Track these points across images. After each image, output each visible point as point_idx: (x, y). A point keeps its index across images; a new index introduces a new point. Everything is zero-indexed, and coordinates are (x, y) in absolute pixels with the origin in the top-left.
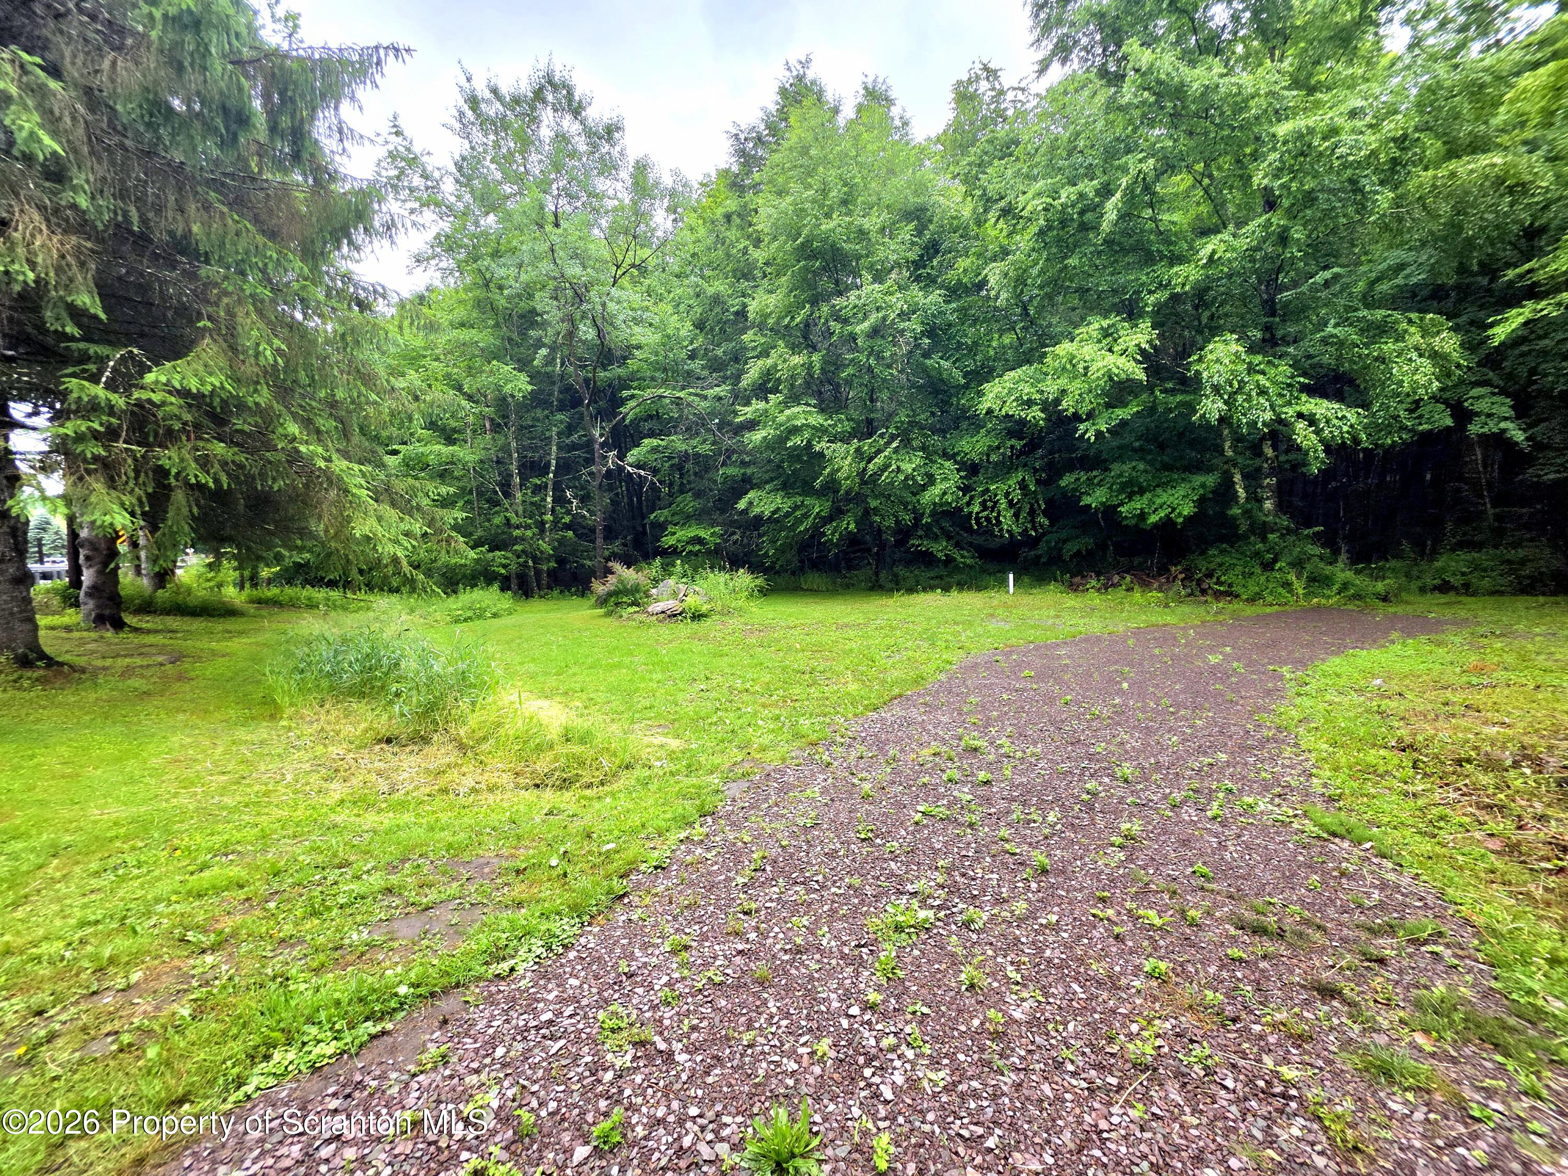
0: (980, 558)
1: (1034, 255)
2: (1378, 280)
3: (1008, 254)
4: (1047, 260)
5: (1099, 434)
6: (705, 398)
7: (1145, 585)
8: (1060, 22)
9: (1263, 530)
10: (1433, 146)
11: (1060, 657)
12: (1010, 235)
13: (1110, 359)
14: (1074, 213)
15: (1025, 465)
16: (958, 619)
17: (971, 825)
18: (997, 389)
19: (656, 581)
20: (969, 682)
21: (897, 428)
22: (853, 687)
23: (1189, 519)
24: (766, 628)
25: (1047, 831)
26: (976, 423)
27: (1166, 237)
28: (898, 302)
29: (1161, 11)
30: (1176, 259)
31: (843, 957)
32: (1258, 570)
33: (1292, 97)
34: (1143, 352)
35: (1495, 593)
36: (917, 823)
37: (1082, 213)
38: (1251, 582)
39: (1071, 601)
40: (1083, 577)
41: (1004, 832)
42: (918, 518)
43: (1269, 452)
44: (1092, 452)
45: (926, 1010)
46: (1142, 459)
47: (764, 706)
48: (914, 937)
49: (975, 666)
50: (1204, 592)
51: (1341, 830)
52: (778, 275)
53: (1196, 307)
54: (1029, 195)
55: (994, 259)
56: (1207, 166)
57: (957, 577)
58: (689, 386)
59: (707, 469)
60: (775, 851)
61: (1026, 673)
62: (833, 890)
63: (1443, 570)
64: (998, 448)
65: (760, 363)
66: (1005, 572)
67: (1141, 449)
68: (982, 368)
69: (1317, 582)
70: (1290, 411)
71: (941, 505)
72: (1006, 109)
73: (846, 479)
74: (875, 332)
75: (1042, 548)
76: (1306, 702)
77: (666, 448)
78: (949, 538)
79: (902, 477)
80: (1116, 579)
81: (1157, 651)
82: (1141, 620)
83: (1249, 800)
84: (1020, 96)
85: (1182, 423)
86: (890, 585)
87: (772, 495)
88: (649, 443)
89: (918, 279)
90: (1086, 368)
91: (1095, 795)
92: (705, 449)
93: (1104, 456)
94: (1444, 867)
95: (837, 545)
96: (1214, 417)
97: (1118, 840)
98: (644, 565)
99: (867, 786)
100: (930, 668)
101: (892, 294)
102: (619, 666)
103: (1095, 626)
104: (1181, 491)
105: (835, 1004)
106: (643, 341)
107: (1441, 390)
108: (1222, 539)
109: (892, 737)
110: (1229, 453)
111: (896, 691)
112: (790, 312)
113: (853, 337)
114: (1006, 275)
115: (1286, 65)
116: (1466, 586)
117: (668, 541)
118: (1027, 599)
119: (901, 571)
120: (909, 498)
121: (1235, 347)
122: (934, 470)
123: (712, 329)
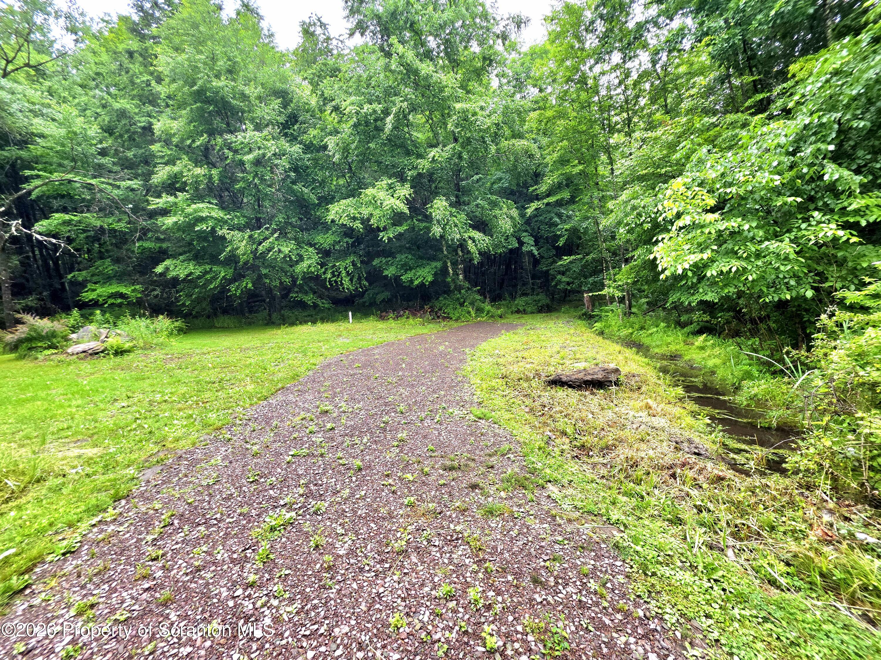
0: (333, 303)
1: (353, 137)
2: (494, 183)
3: (338, 133)
4: (359, 141)
5: (389, 239)
6: (119, 187)
7: (414, 315)
8: (358, 11)
9: (459, 288)
10: (507, 132)
11: (374, 354)
12: (339, 122)
13: (392, 200)
14: (371, 119)
15: (355, 253)
16: (321, 339)
17: (322, 455)
18: (336, 208)
19: (74, 329)
20: (325, 375)
21: (277, 225)
22: (250, 388)
23: (431, 283)
24: (182, 356)
25: (362, 448)
26: (326, 227)
27: (415, 144)
28: (272, 147)
29: (406, 28)
30: (420, 156)
31: (233, 561)
32: (458, 307)
33: (461, 93)
34: (407, 199)
35: (532, 313)
36: (288, 463)
37: (376, 120)
38: (456, 312)
39: (381, 325)
40: (387, 312)
41: (340, 454)
42: (294, 280)
43: (460, 253)
44: (387, 248)
45: (287, 572)
46: (410, 253)
47: (180, 410)
48: (282, 531)
49: (329, 365)
50: (438, 317)
51: (482, 416)
52: (179, 107)
53: (429, 181)
54: (348, 102)
55: (331, 134)
56: (430, 114)
57: (321, 315)
58: (100, 176)
59: (125, 241)
60: (182, 508)
61: (357, 365)
62: (228, 520)
63: (517, 305)
64: (339, 242)
65: (168, 168)
66: (347, 311)
67: (409, 248)
68: (329, 195)
69: (479, 310)
70: (466, 235)
71: (308, 273)
72: (332, 49)
73: (243, 255)
74: (258, 162)
75: (366, 297)
76: (474, 363)
77: (80, 222)
78: (314, 293)
79: (282, 256)
80: (402, 312)
81: (418, 347)
82: (413, 332)
83: (451, 410)
84: (340, 45)
85: (426, 237)
86: (278, 322)
87: (186, 264)
88: (58, 217)
89: (286, 135)
90: (381, 204)
91: (386, 423)
92: (122, 226)
93: (393, 250)
94: (513, 422)
95: (240, 297)
96: (438, 235)
97: (396, 443)
98: (64, 315)
99: (255, 448)
100: (302, 369)
101: (268, 140)
102: (34, 399)
103: (391, 337)
104: (427, 269)
105: (225, 594)
106: (47, 132)
107: (515, 232)
108: (445, 292)
109: (275, 414)
110: (445, 253)
111: (280, 386)
112: (193, 136)
113: (242, 163)
114: (338, 145)
115: (458, 76)
116: (524, 310)
117: (88, 296)
118: (359, 326)
119: (286, 313)
120: (288, 268)
121: (445, 203)
122: (302, 252)
123: (121, 136)
